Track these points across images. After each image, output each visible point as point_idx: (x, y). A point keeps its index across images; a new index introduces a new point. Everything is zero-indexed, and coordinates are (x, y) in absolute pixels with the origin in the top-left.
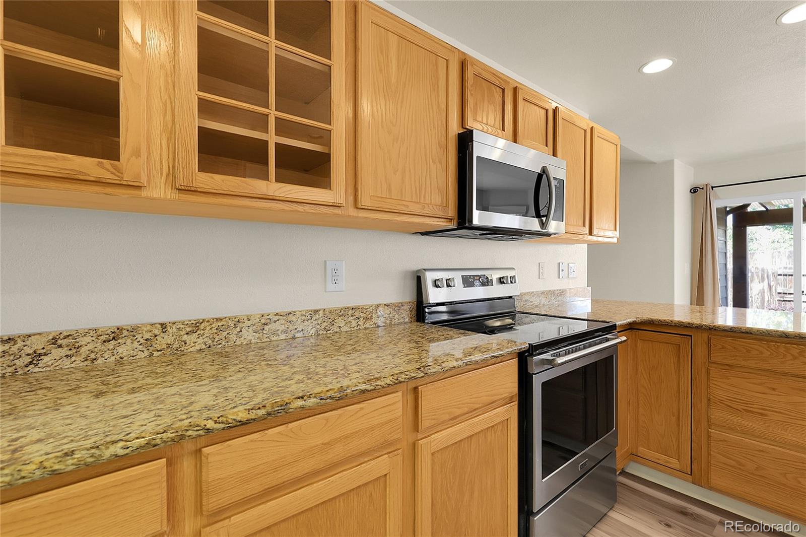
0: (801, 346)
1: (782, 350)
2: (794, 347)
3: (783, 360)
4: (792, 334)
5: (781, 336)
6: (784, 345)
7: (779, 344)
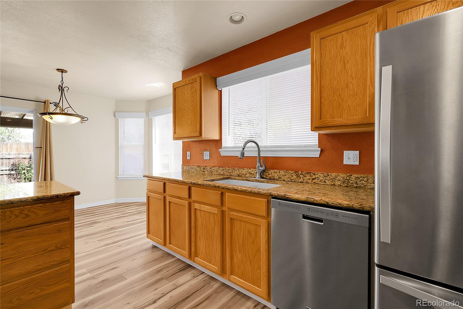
0: (21, 207)
1: (8, 214)
2: (16, 209)
3: (9, 220)
4: (16, 201)
5: (8, 204)
6: (9, 209)
7: (6, 210)
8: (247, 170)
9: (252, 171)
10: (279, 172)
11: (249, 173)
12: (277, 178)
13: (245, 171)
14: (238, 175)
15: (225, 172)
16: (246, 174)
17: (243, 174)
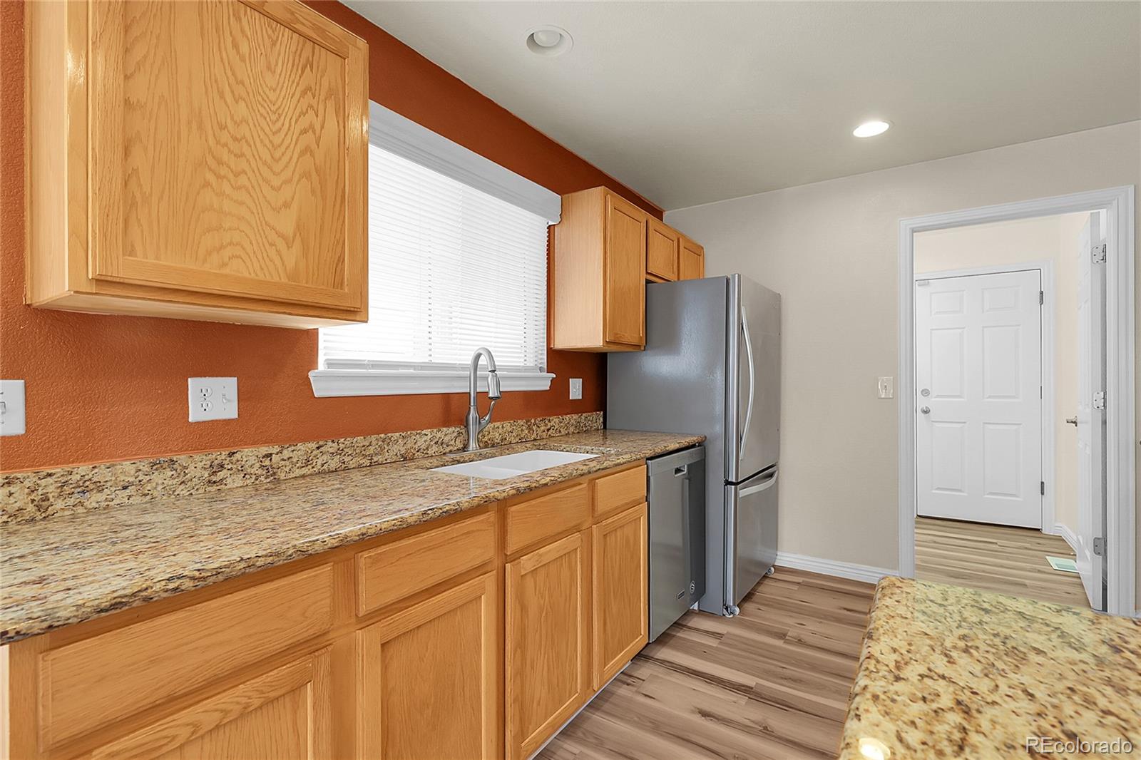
8: (429, 437)
9: (446, 435)
10: (503, 427)
11: (436, 443)
12: (498, 441)
13: (425, 438)
14: (403, 457)
15: (346, 459)
16: (427, 449)
17: (418, 451)
